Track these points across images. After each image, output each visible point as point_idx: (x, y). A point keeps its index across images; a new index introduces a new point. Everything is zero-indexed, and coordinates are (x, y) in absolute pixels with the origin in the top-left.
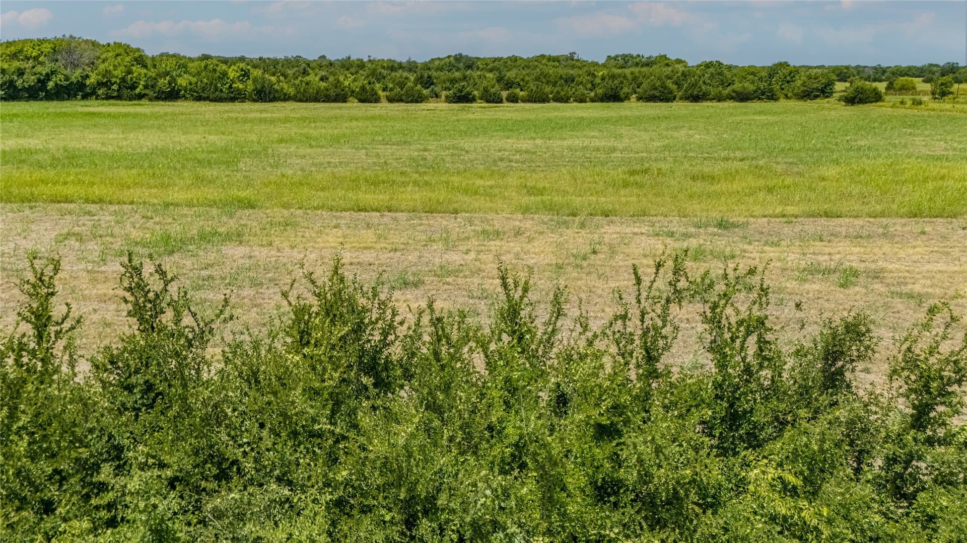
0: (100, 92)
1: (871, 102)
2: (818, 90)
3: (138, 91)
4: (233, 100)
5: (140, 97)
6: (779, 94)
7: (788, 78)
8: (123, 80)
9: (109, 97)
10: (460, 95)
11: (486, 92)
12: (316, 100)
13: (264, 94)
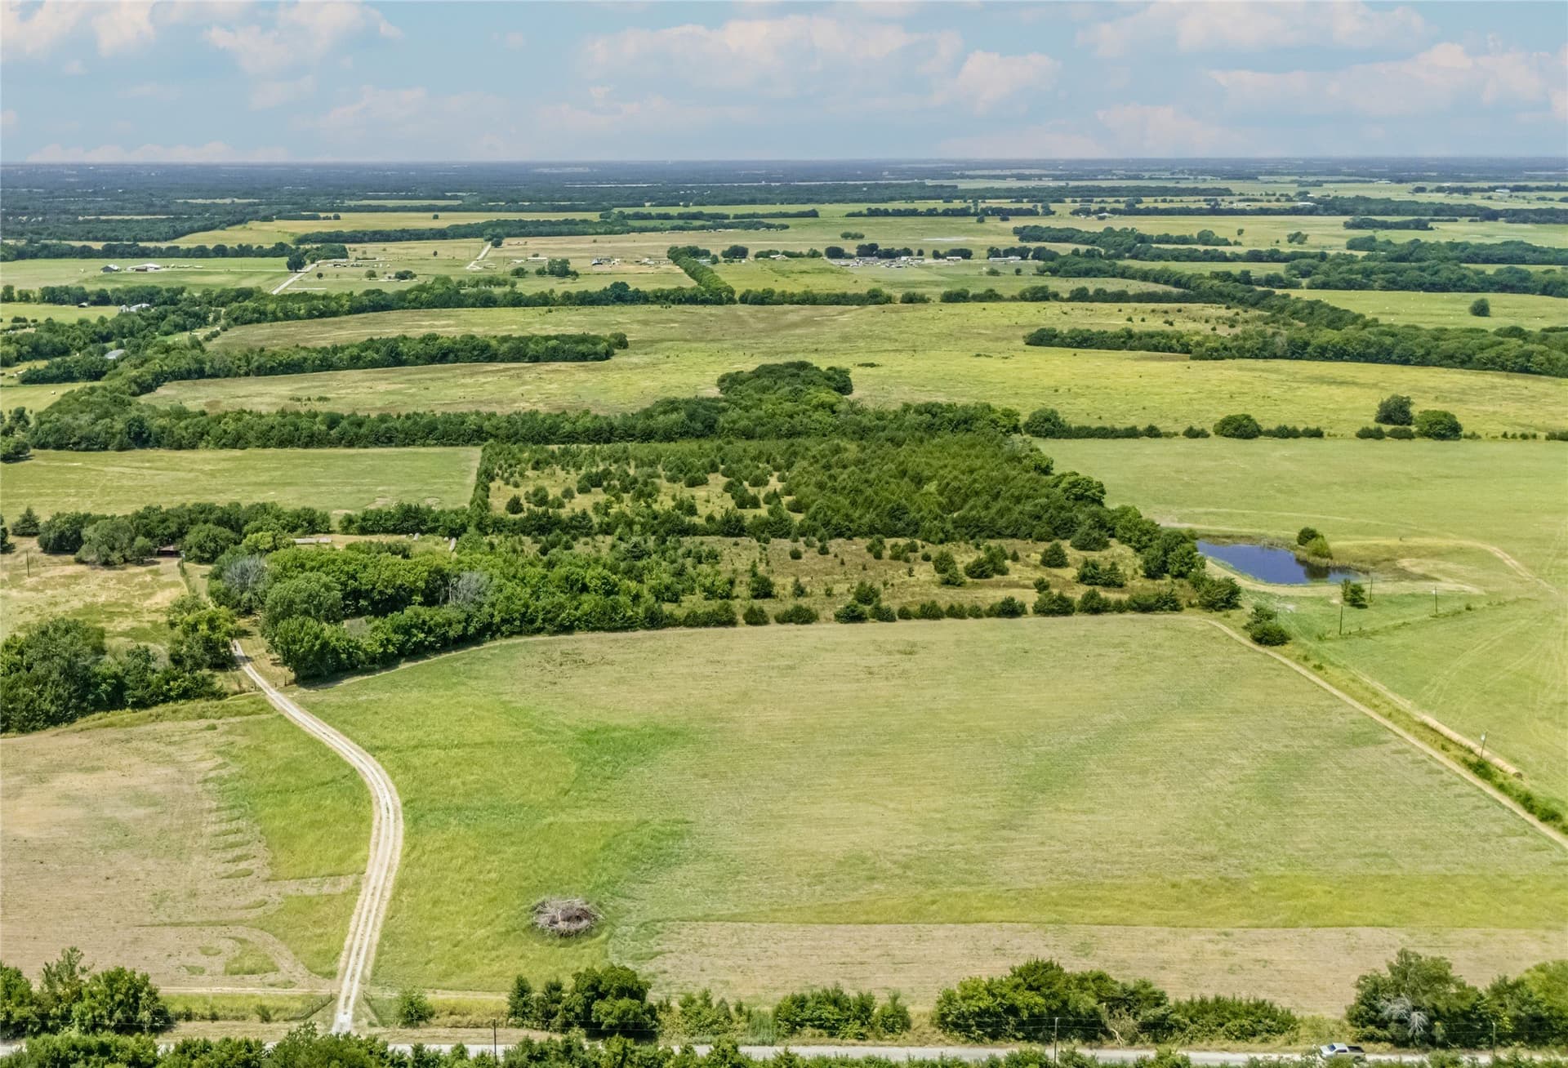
0: (503, 629)
1: (1277, 644)
2: (1222, 600)
3: (538, 623)
4: (625, 629)
5: (539, 631)
6: (1183, 602)
7: (1187, 560)
8: (523, 615)
9: (511, 634)
10: (851, 616)
11: (877, 608)
12: (706, 624)
13: (655, 621)
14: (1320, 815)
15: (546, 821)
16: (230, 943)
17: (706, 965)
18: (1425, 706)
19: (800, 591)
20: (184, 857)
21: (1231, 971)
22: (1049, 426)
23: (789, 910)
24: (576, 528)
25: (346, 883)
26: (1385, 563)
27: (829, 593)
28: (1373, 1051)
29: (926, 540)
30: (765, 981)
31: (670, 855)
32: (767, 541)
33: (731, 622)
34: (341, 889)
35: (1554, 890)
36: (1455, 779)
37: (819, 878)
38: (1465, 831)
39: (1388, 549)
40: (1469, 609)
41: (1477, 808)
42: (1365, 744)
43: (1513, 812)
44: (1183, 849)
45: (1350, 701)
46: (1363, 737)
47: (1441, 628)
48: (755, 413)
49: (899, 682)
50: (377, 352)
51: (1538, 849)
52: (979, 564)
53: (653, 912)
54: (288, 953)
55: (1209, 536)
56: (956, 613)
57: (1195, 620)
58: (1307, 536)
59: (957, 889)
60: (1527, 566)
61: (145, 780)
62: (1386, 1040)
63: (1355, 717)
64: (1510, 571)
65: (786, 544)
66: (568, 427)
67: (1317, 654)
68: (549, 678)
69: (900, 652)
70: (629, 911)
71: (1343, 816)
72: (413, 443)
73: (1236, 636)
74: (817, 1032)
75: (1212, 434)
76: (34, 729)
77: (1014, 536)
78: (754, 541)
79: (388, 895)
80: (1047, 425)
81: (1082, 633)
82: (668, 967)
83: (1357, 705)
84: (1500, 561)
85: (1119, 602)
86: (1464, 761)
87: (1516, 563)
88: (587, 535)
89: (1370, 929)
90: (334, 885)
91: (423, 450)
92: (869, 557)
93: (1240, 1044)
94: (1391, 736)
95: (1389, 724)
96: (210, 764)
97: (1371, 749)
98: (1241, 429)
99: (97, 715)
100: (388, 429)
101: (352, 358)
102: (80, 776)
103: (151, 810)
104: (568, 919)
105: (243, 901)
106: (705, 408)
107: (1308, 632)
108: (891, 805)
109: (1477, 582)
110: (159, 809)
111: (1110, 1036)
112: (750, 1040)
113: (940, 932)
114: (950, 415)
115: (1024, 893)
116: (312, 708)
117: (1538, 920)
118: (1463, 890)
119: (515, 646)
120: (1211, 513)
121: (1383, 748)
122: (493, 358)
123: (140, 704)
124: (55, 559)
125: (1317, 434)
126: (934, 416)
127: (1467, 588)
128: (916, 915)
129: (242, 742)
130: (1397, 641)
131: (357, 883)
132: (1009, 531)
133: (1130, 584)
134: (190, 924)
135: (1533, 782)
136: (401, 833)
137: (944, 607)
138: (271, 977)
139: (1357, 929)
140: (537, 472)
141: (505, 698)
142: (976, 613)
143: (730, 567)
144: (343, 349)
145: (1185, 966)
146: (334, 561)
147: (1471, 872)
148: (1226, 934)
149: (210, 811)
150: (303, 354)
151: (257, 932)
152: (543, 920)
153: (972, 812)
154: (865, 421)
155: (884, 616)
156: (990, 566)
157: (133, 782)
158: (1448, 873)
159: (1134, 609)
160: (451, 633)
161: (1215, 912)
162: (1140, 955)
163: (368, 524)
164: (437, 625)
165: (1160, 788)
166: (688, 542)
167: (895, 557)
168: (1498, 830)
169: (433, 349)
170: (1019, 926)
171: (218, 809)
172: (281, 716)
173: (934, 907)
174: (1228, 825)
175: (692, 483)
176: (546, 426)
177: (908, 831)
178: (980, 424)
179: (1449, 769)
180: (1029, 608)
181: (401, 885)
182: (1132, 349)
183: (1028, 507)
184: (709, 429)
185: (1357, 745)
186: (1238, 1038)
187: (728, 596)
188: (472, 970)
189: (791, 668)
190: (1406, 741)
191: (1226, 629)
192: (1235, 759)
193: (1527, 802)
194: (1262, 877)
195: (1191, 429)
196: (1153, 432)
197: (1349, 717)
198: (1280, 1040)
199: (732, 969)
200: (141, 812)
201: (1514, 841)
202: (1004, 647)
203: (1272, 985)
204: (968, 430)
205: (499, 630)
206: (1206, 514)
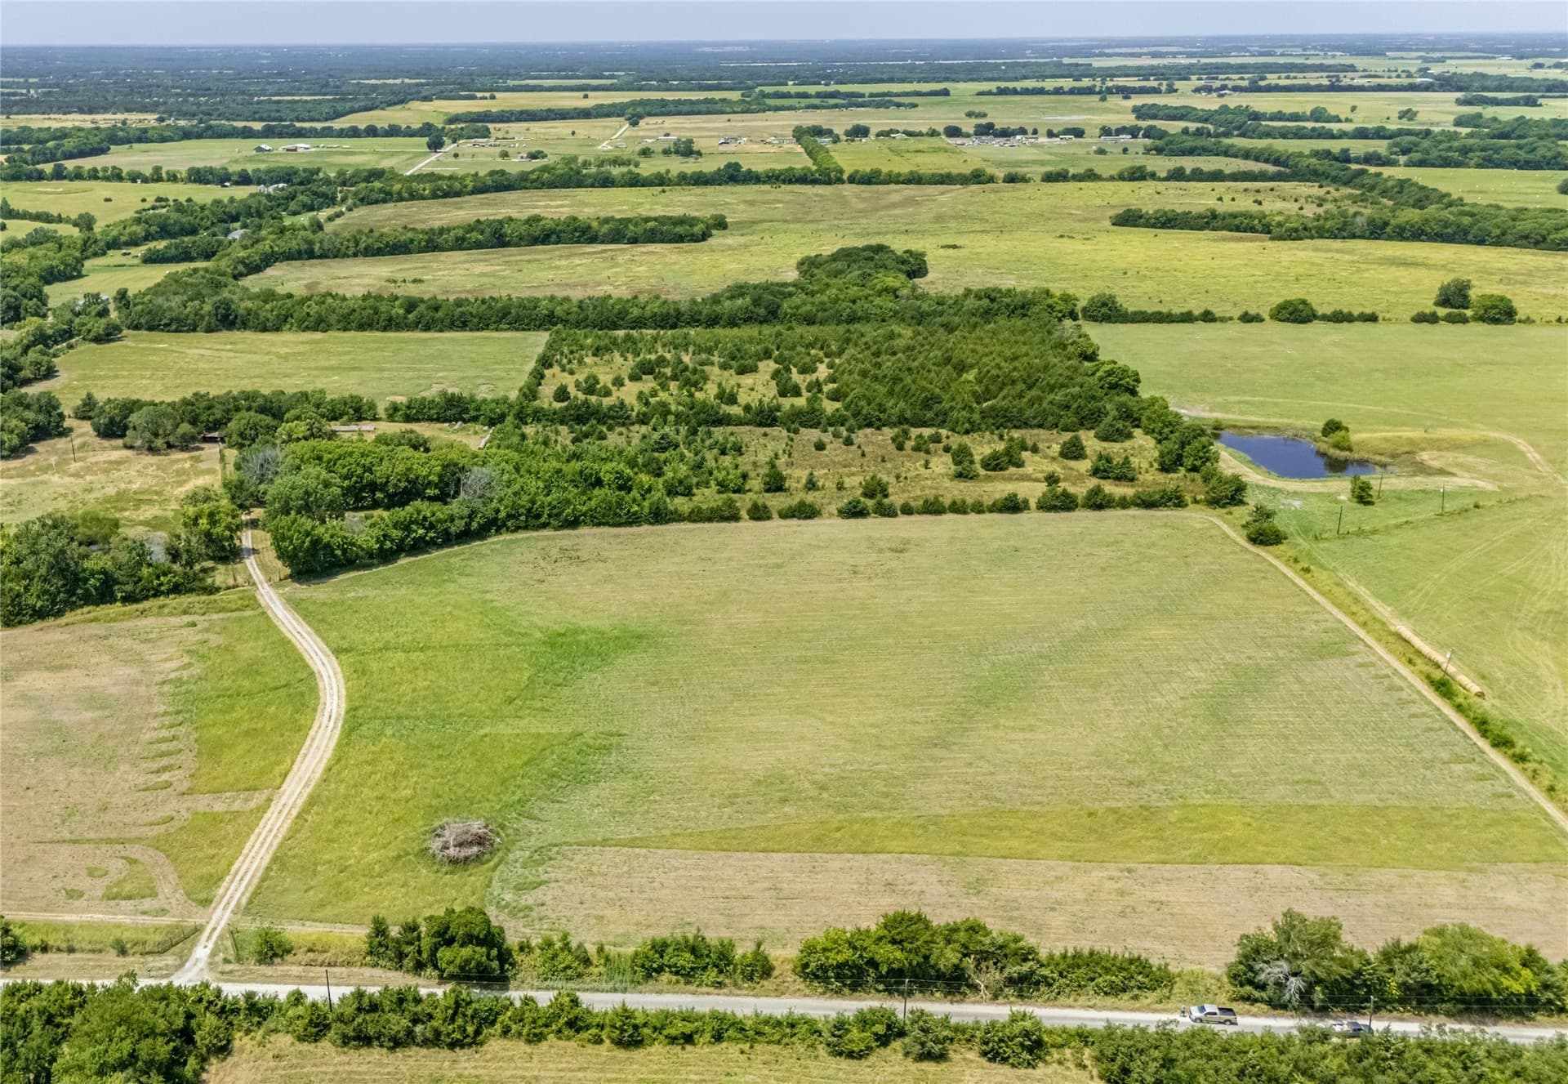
0: (509, 523)
1: (1271, 544)
2: (1227, 496)
3: (543, 519)
4: (629, 524)
5: (544, 526)
6: (1188, 498)
7: (1202, 454)
8: (529, 510)
9: (517, 529)
10: (854, 512)
11: (880, 504)
12: (710, 520)
13: (660, 516)
14: (1262, 736)
15: (482, 732)
16: (120, 863)
17: (588, 897)
18: (1406, 614)
19: (811, 485)
20: (110, 767)
21: (1123, 914)
22: (1107, 311)
23: (691, 835)
24: (613, 418)
25: (258, 798)
26: (1405, 458)
27: (840, 487)
28: (1248, 1013)
29: (953, 430)
30: (638, 916)
31: (590, 771)
32: (796, 432)
33: (735, 518)
34: (252, 804)
35: (1487, 826)
36: (1415, 696)
37: (732, 799)
38: (1410, 756)
39: (1411, 441)
40: (1477, 506)
41: (1431, 730)
42: (1332, 655)
43: (1466, 736)
44: (1111, 773)
45: (1329, 607)
46: (1335, 647)
47: (1444, 527)
48: (818, 298)
49: (882, 582)
50: (482, 233)
51: (1482, 778)
52: (995, 456)
53: (554, 834)
54: (173, 877)
55: (1235, 427)
56: (958, 508)
57: (1197, 517)
58: (1332, 427)
59: (868, 815)
60: (1550, 461)
61: (106, 680)
62: (1262, 1001)
63: (1329, 625)
64: (1530, 466)
65: (814, 434)
66: (636, 312)
67: (1309, 554)
68: (540, 575)
69: (891, 550)
70: (530, 834)
71: (1286, 737)
72: (486, 327)
73: (1233, 534)
74: (674, 978)
75: (1267, 317)
76: (20, 623)
77: (1040, 426)
78: (785, 433)
79: (295, 813)
80: (1103, 310)
81: (1079, 530)
82: (548, 899)
83: (1335, 611)
84: (1522, 454)
85: (1124, 498)
86: (1428, 677)
87: (1538, 457)
88: (623, 425)
89: (1281, 867)
90: (246, 800)
91: (495, 334)
92: (892, 447)
93: (1110, 1000)
94: (1361, 647)
95: (1362, 633)
96: (174, 664)
97: (1333, 662)
98: (1296, 313)
99: (86, 609)
100: (463, 313)
101: (457, 239)
102: (46, 675)
103: (100, 713)
104: (460, 845)
105: (151, 816)
106: (773, 293)
107: (1305, 531)
108: (830, 718)
109: (1494, 478)
110: (107, 712)
111: (975, 988)
112: (604, 986)
113: (836, 863)
114: (1008, 300)
115: (935, 820)
116: (295, 605)
117: (1462, 860)
118: (1390, 824)
119: (517, 540)
120: (1246, 402)
121: (1348, 660)
122: (594, 240)
123: (129, 599)
124: (106, 443)
125: (1372, 318)
126: (993, 300)
127: (1481, 484)
128: (820, 842)
129: (215, 640)
130: (1394, 541)
131: (269, 800)
132: (1035, 422)
133: (1141, 477)
134: (89, 841)
135: (1497, 702)
136: (333, 744)
137: (947, 502)
138: (147, 904)
139: (1267, 867)
140: (596, 359)
141: (489, 596)
142: (978, 509)
143: (753, 458)
144: (449, 230)
145: (1076, 908)
146: (351, 454)
147: (1405, 804)
148: (1129, 871)
149: (156, 716)
150: (410, 235)
151: (151, 852)
152: (436, 845)
153: (910, 727)
154: (925, 307)
155: (887, 512)
156: (1006, 459)
157: (94, 682)
158: (1380, 805)
159: (1137, 505)
160: (453, 529)
161: (1125, 844)
162: (1034, 894)
163: (414, 412)
164: (439, 521)
165: (1108, 703)
166: (719, 433)
167: (917, 449)
168: (1445, 755)
169: (536, 231)
170: (918, 858)
171: (165, 713)
172: (264, 613)
173: (838, 835)
174: (1166, 746)
175: (742, 371)
176: (615, 311)
177: (836, 747)
178: (1036, 309)
179: (1411, 686)
180: (1033, 503)
181: (312, 801)
182: (1214, 229)
183: (1059, 396)
184: (773, 315)
185: (1322, 657)
186: (1106, 994)
187: (738, 491)
188: (348, 899)
189: (778, 566)
190: (1375, 653)
191: (1225, 528)
192: (1194, 672)
193: (1482, 725)
194: (1184, 806)
195: (1246, 313)
196: (1208, 317)
197: (1324, 625)
198: (1152, 996)
199: (611, 903)
200: (88, 715)
201: (1458, 768)
202: (996, 544)
203: (1161, 930)
204: (1024, 315)
205: (504, 525)
206: (1240, 402)
